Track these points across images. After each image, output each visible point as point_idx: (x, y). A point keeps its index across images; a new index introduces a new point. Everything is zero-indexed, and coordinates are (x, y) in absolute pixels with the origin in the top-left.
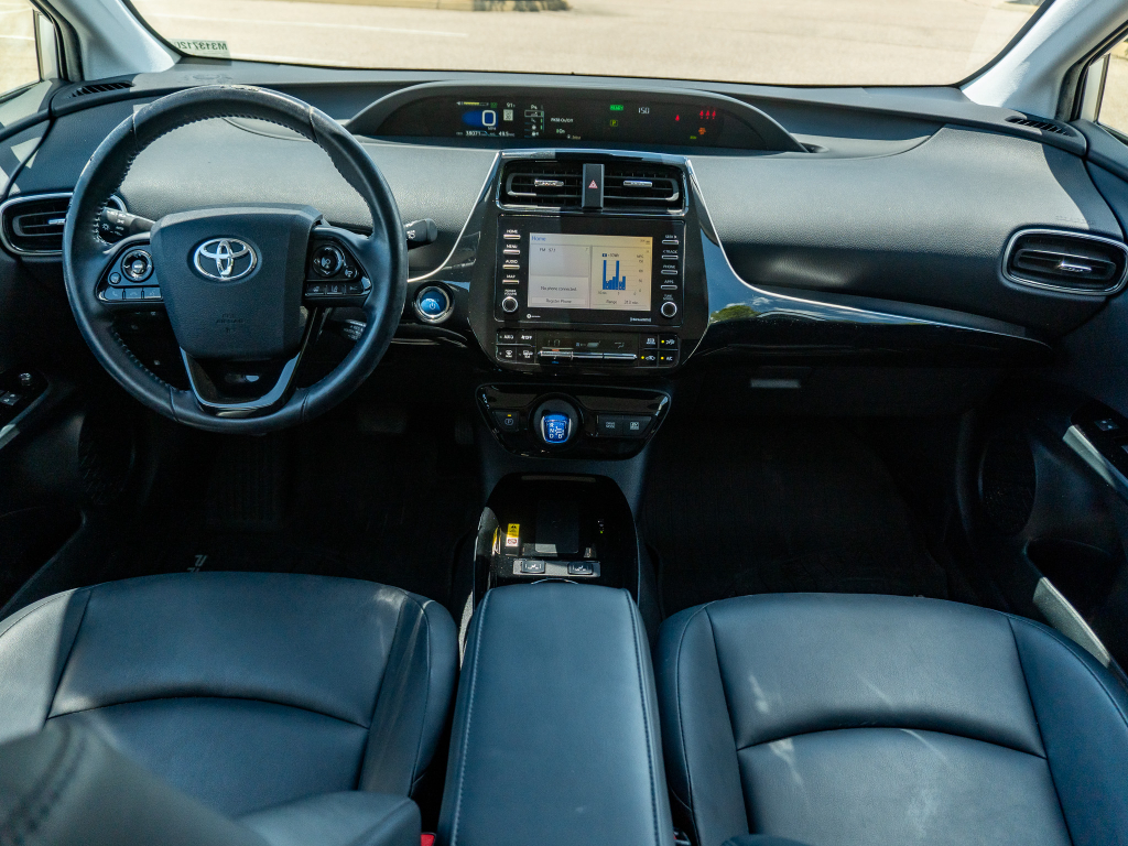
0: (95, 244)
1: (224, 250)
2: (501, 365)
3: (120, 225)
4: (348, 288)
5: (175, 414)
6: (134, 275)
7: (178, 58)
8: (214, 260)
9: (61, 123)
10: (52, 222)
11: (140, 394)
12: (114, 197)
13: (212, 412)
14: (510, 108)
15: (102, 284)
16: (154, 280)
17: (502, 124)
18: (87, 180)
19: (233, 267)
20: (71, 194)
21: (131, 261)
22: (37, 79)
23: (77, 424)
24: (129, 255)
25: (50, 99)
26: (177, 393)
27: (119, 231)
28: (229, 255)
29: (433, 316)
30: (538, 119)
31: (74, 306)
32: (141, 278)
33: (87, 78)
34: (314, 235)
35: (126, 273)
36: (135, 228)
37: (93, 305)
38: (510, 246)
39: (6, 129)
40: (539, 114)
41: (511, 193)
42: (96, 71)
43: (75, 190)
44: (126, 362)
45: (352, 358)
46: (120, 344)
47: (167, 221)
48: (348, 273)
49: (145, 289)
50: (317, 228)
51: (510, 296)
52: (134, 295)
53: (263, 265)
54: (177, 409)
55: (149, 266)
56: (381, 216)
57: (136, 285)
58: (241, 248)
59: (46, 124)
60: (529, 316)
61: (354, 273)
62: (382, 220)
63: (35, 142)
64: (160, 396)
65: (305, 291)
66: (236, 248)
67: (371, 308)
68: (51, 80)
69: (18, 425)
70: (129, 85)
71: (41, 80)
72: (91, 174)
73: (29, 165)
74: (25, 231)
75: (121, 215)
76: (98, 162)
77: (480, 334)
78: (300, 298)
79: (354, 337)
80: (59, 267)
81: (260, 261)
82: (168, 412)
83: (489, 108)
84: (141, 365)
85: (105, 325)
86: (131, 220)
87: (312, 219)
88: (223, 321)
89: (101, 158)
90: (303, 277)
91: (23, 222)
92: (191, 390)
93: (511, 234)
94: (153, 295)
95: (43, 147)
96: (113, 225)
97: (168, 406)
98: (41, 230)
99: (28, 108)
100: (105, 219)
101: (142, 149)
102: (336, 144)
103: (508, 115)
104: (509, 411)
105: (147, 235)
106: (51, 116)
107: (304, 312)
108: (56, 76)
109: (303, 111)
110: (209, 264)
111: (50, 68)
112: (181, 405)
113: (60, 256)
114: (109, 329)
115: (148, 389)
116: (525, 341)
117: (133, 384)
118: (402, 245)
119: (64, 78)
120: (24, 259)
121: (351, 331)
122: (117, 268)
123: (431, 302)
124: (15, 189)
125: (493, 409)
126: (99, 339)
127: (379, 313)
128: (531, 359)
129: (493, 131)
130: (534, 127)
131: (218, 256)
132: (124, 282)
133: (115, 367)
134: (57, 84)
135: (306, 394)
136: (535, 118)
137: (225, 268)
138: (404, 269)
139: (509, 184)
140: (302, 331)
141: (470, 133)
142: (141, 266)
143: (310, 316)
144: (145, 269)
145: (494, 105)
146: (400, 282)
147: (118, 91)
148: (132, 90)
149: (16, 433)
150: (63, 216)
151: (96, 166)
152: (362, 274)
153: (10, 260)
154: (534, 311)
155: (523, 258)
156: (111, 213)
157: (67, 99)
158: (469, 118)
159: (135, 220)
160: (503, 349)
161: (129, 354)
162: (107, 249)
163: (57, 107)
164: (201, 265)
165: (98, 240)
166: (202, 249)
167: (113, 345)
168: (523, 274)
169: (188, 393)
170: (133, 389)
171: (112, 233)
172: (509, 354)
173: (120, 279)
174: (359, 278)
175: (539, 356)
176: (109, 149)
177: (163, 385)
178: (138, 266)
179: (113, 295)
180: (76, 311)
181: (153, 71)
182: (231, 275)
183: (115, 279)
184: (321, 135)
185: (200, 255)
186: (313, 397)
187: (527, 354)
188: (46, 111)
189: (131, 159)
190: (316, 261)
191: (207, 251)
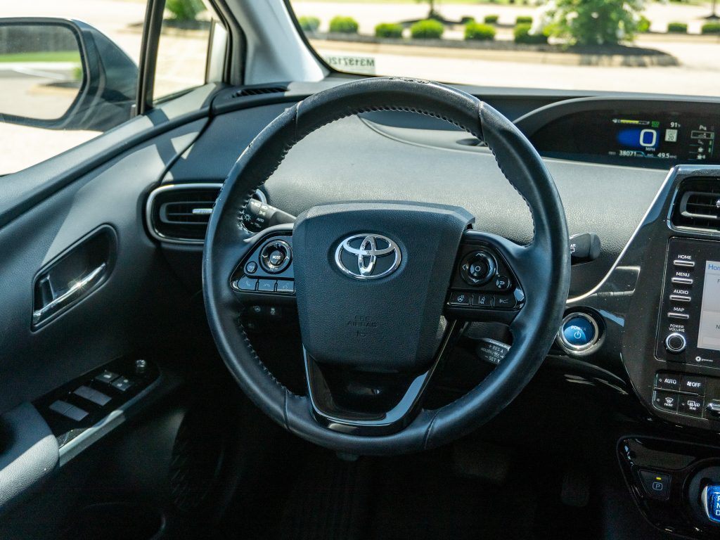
0: (237, 231)
1: (368, 247)
2: (656, 415)
3: (261, 217)
4: (498, 300)
5: (286, 421)
6: (271, 266)
7: (327, 73)
8: (356, 257)
9: (219, 120)
10: (196, 211)
11: (255, 394)
12: (258, 192)
13: (324, 423)
14: (674, 128)
15: (237, 273)
16: (290, 273)
17: (662, 145)
18: (242, 166)
19: (374, 266)
20: (221, 185)
21: (270, 251)
22: (202, 82)
23: (176, 421)
24: (270, 245)
25: (212, 99)
26: (292, 398)
27: (259, 223)
28: (373, 252)
29: (578, 347)
30: (706, 142)
31: (206, 292)
32: (277, 269)
33: (247, 82)
34: (465, 237)
35: (262, 263)
36: (275, 220)
37: (226, 293)
38: (680, 274)
39: (171, 122)
40: (708, 135)
41: (685, 213)
42: (257, 76)
43: (226, 181)
44: (246, 357)
45: (492, 381)
46: (244, 337)
47: (312, 213)
48: (499, 284)
49: (279, 282)
50: (470, 232)
51: (676, 333)
52: (266, 286)
53: (407, 265)
54: (290, 416)
55: (288, 257)
56: (545, 222)
57: (272, 277)
58: (386, 245)
59: (204, 121)
60: (698, 359)
61: (506, 283)
62: (547, 227)
63: (192, 136)
64: (274, 399)
65: (447, 300)
66: (381, 244)
67: (521, 326)
68: (216, 83)
69: (126, 413)
70: (284, 90)
71: (206, 83)
72: (247, 160)
73: (185, 156)
74: (170, 218)
75: (263, 207)
76: (256, 149)
77: (635, 373)
78: (442, 305)
79: (491, 359)
80: (199, 256)
81: (405, 261)
82: (279, 416)
83: (649, 127)
84: (260, 363)
85: (232, 314)
86: (273, 213)
87: (466, 221)
88: (355, 324)
89: (259, 144)
90: (447, 284)
91: (169, 209)
92: (308, 397)
93: (683, 260)
94: (286, 288)
95: (199, 141)
96: (255, 216)
97: (281, 412)
98: (183, 219)
99: (194, 105)
100: (249, 211)
101: (300, 138)
102: (504, 141)
103: (671, 136)
104: (660, 472)
105: (290, 226)
106: (210, 114)
107: (443, 322)
108: (220, 80)
109: (473, 105)
110: (350, 260)
111: (216, 72)
112: (294, 413)
113: (202, 245)
114: (235, 320)
115: (264, 390)
116: (692, 389)
117: (249, 381)
118: (566, 258)
119: (226, 82)
120: (164, 246)
121: (489, 351)
122: (255, 257)
123: (576, 331)
124: (169, 177)
125: (637, 467)
126: (224, 329)
127: (530, 332)
128: (698, 412)
129: (650, 152)
130: (701, 150)
131: (361, 252)
132: (260, 272)
133: (235, 361)
134: (220, 87)
135: (432, 418)
136: (702, 140)
137: (366, 265)
138: (565, 285)
139: (684, 203)
140: (438, 345)
141: (624, 153)
142: (279, 257)
143: (448, 328)
144: (282, 261)
145: (656, 124)
146: (559, 300)
147: (274, 95)
148: (287, 94)
149: (122, 420)
150: (211, 206)
151: (254, 152)
152: (515, 284)
153: (151, 245)
154: (706, 353)
155: (697, 289)
156: (254, 204)
157: (228, 100)
158: (624, 137)
159: (276, 214)
160: (662, 394)
161: (251, 349)
162: (248, 237)
163: (217, 106)
164: (341, 260)
165: (241, 227)
166: (345, 244)
167: (237, 337)
168: (694, 308)
169: (304, 399)
170: (249, 388)
171: (255, 222)
172: (669, 402)
173: (256, 269)
174: (513, 289)
175: (709, 409)
176: (268, 136)
177: (279, 387)
178: (276, 257)
179: (246, 284)
180: (207, 297)
181: (306, 80)
182: (372, 272)
183: (251, 268)
184: (489, 132)
185: (343, 249)
186: (441, 422)
187: (693, 405)
188: (207, 109)
189: (288, 148)
190: (465, 267)
191: (350, 246)
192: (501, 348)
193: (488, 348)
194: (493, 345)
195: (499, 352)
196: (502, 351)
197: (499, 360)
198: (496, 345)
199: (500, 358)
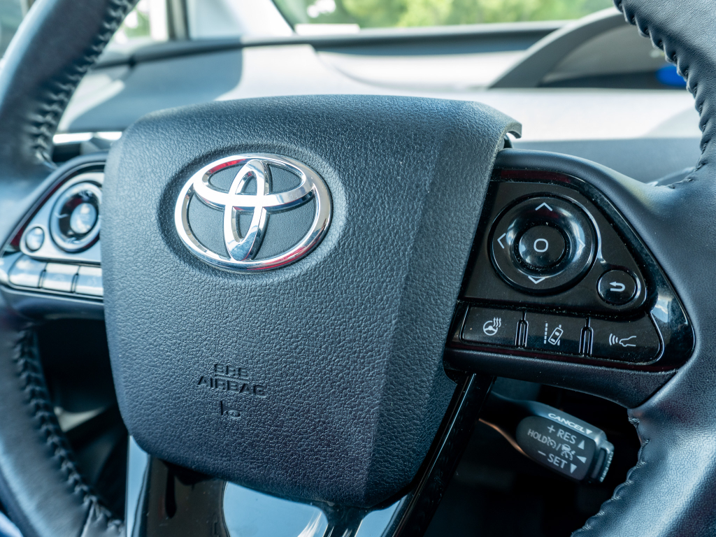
1: (249, 186)
8: (219, 211)
19: (262, 236)
53: (345, 234)
57: (68, 259)
66: (279, 179)
79: (554, 460)
81: (340, 223)
88: (215, 383)
110: (208, 220)
121: (547, 440)
131: (233, 201)
166: (197, 180)
173: (43, 241)
182: (258, 253)
190: (504, 240)
191: (211, 186)
192: (580, 437)
193: (544, 432)
194: (558, 426)
195: (574, 447)
196: (582, 446)
197: (573, 467)
198: (566, 429)
199: (576, 462)
